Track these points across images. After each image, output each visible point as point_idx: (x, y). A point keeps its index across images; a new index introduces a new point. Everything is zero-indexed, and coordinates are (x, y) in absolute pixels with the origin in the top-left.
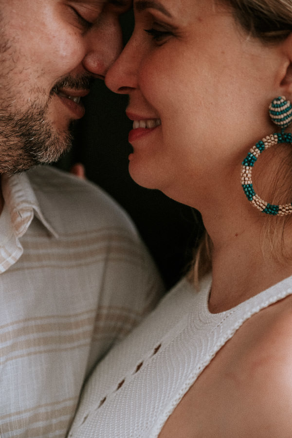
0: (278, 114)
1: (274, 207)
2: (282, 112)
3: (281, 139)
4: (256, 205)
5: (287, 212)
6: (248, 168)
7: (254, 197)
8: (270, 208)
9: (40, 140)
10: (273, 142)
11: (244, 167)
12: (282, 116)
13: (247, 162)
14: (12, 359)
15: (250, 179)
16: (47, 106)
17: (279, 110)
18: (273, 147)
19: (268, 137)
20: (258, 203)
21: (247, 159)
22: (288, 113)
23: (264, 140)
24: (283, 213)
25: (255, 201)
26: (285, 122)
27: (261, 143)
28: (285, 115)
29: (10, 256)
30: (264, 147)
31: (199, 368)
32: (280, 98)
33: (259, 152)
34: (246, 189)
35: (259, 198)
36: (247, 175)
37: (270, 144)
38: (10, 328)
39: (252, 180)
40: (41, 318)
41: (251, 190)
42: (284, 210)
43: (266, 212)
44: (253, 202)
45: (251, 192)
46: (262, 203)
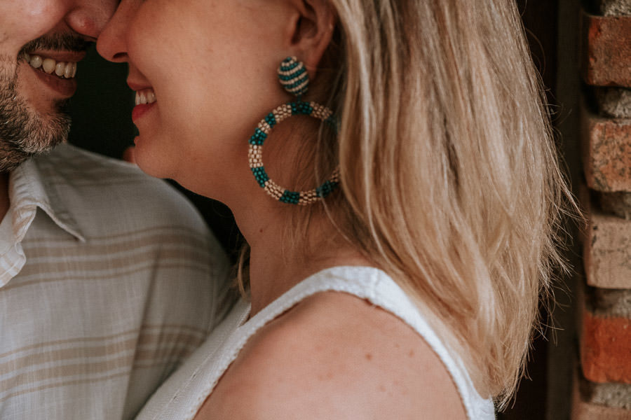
0: (287, 78)
1: (292, 195)
2: (292, 77)
3: (295, 109)
4: (269, 193)
5: (310, 200)
6: (255, 147)
7: (267, 183)
8: (288, 195)
9: (15, 123)
10: (285, 114)
11: (251, 146)
12: (292, 82)
13: (254, 140)
14: (18, 394)
15: (260, 160)
16: (16, 76)
17: (288, 73)
18: (286, 120)
19: (279, 108)
20: (272, 190)
21: (255, 136)
22: (300, 77)
23: (275, 112)
24: (305, 202)
25: (268, 187)
26: (297, 89)
27: (271, 115)
28: (296, 79)
29: (12, 266)
30: (275, 121)
31: (199, 399)
32: (289, 59)
33: (268, 127)
34: (256, 174)
35: (274, 183)
36: (255, 156)
37: (281, 116)
38: (14, 357)
39: (263, 162)
40: (60, 342)
41: (262, 174)
42: (306, 198)
43: (284, 201)
44: (266, 189)
45: (262, 177)
46: (277, 190)
